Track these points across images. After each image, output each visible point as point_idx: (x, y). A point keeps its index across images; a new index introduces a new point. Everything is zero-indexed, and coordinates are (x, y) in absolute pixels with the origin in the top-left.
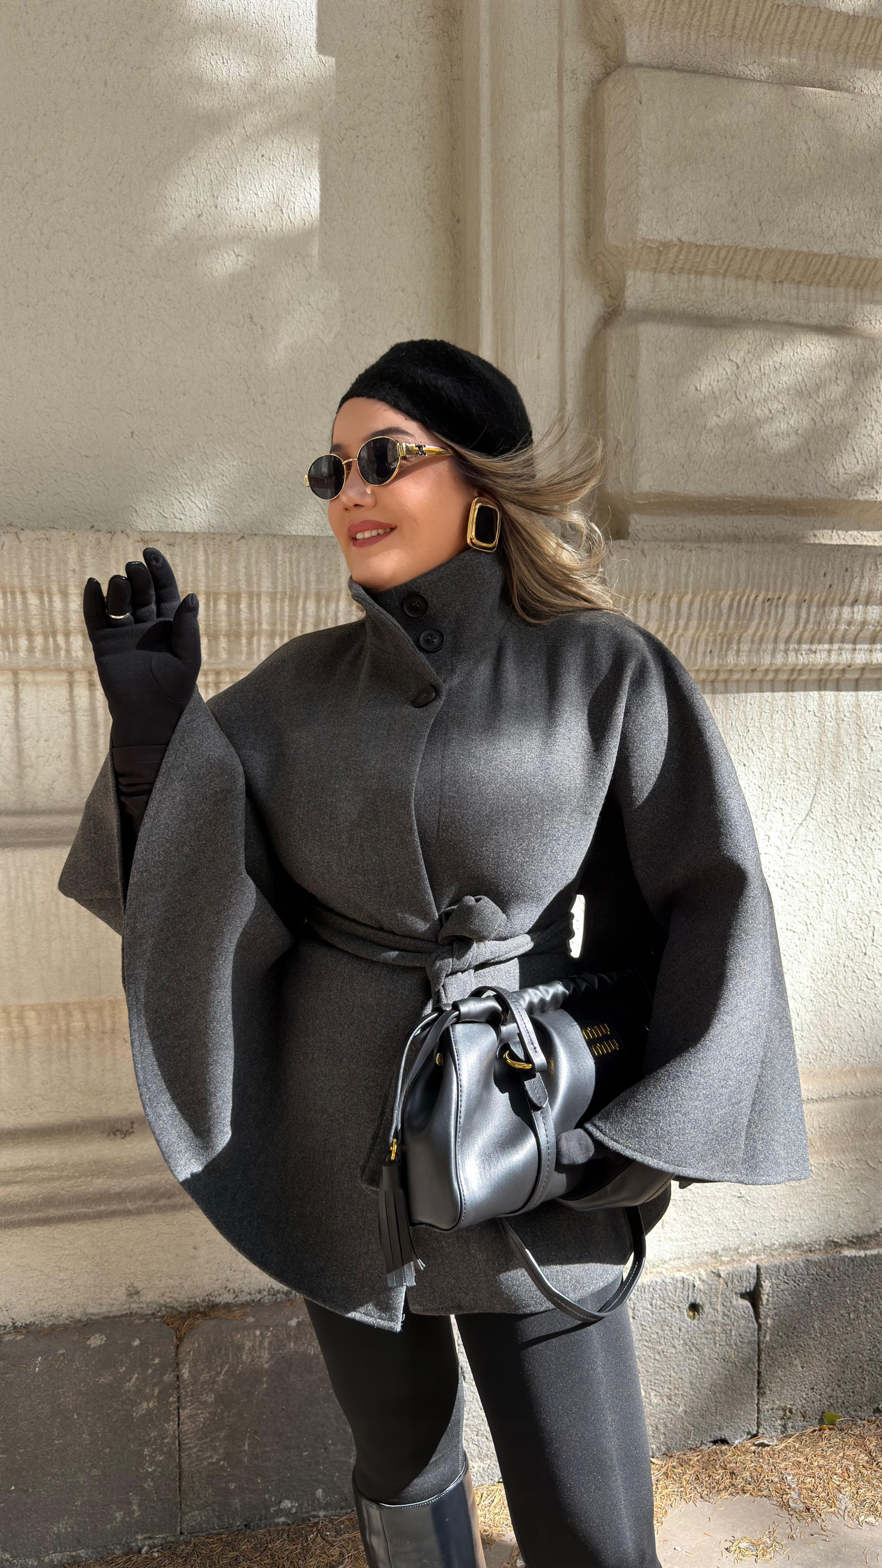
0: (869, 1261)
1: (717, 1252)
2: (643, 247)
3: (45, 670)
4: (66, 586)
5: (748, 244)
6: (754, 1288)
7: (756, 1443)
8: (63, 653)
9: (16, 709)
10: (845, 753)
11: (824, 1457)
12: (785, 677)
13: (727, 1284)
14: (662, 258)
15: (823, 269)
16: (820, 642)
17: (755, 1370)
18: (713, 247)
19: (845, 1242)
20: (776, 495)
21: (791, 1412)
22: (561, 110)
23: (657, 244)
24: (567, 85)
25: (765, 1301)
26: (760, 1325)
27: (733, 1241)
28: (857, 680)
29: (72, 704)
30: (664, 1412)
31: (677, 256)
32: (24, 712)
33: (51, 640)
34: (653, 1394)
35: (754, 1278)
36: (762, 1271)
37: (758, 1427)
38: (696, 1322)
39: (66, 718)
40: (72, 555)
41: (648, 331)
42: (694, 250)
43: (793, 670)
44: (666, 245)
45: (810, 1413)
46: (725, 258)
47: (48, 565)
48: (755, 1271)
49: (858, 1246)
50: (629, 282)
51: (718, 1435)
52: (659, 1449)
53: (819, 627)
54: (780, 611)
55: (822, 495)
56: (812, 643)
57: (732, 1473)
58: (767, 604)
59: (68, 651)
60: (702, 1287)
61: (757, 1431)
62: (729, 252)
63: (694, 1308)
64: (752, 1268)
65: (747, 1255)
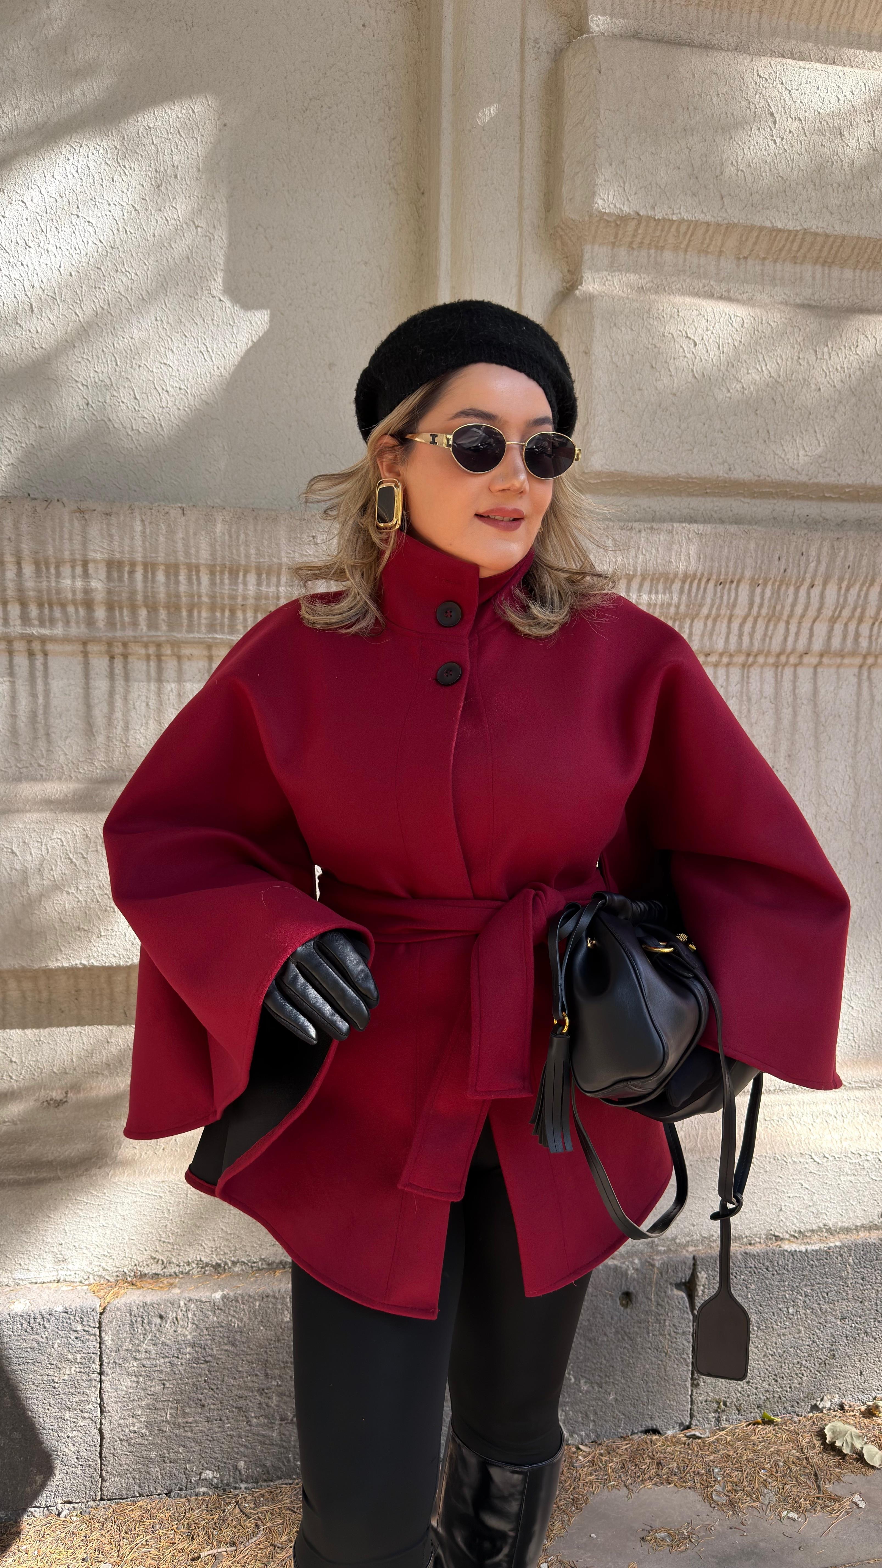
0: (810, 1256)
2: (600, 220)
5: (709, 218)
6: (689, 1280)
7: (688, 1434)
11: (754, 1451)
12: (740, 662)
13: (661, 1273)
14: (620, 232)
15: (788, 245)
16: (776, 627)
17: (689, 1361)
18: (672, 222)
19: (787, 1236)
20: (732, 476)
21: (725, 1404)
22: (523, 80)
23: (614, 217)
24: (530, 54)
25: (700, 1293)
26: (695, 1317)
28: (816, 666)
30: (595, 1399)
31: (636, 230)
34: (582, 1382)
35: (690, 1268)
36: (698, 1262)
37: (691, 1418)
38: (629, 1310)
40: (8, 523)
42: (653, 224)
43: (748, 655)
44: (624, 219)
45: (744, 1406)
46: (685, 233)
48: (692, 1262)
49: (799, 1241)
50: (587, 256)
51: (649, 1424)
52: (588, 1435)
53: (774, 612)
54: (733, 595)
55: (782, 478)
56: (767, 627)
57: (659, 1464)
58: (719, 588)
60: (635, 1276)
61: (690, 1423)
62: (689, 226)
63: (627, 1297)
64: (688, 1258)
65: (684, 1246)
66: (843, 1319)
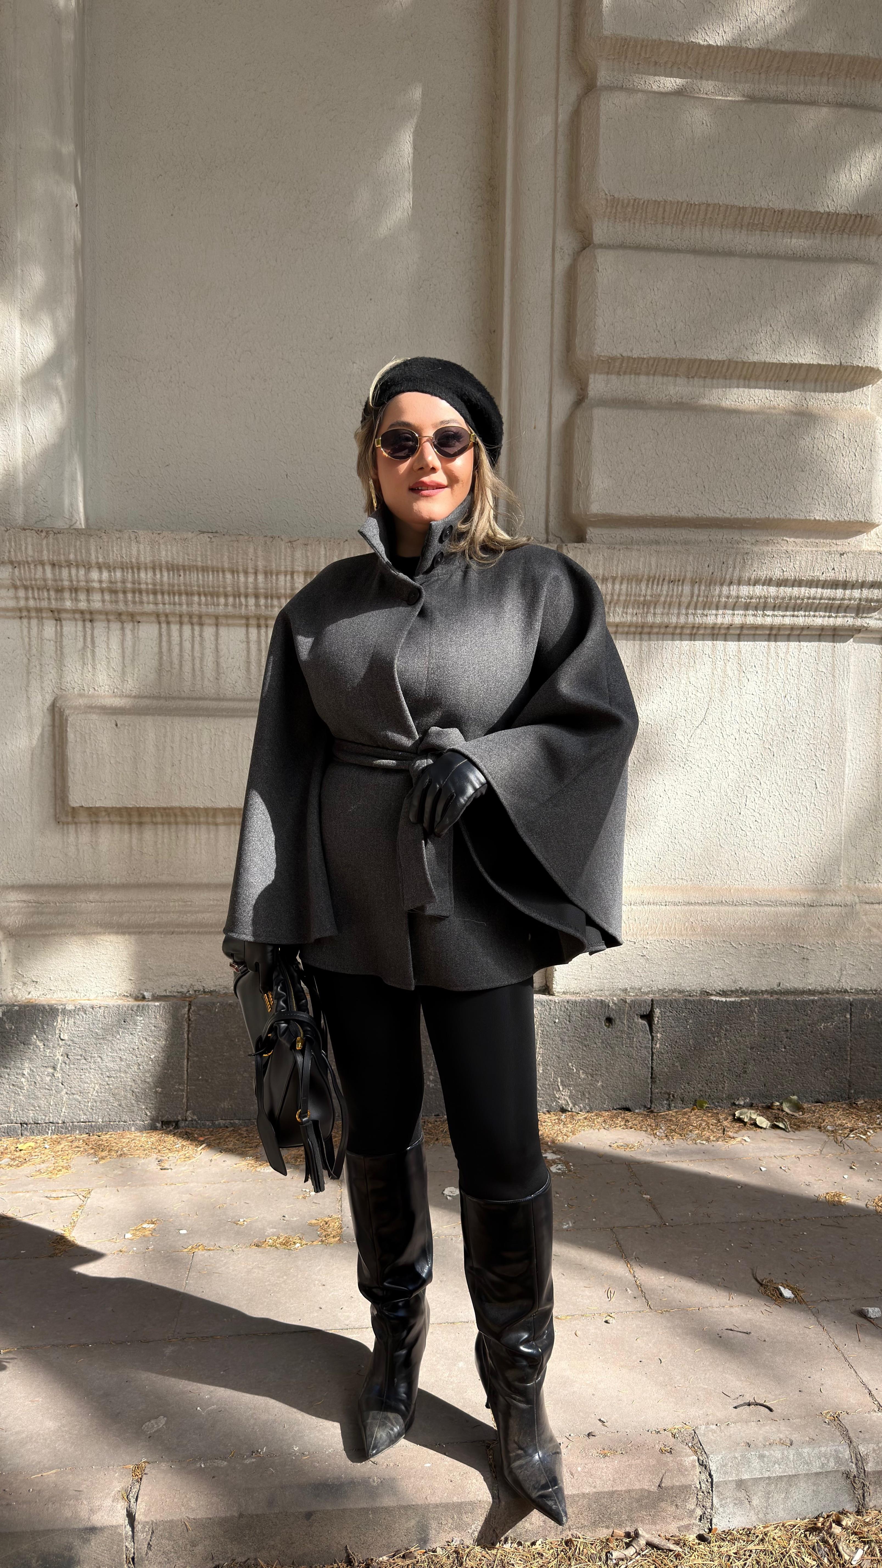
0: (728, 1004)
1: (626, 990)
2: (599, 360)
3: (233, 617)
4: (247, 568)
5: (667, 356)
6: (649, 1013)
7: (649, 1113)
8: (243, 607)
9: (217, 640)
10: (730, 682)
11: (689, 1119)
12: (688, 632)
13: (631, 1007)
14: (612, 366)
15: (719, 369)
16: (709, 609)
17: (650, 1065)
18: (644, 359)
19: (715, 993)
20: (681, 515)
21: (673, 1096)
22: (553, 271)
23: (608, 358)
24: (558, 256)
25: (656, 1022)
26: (653, 1037)
27: (637, 984)
28: (739, 635)
29: (248, 637)
31: (621, 364)
32: (221, 641)
33: (237, 599)
34: (581, 1072)
35: (649, 1006)
36: (655, 1003)
37: (651, 1103)
38: (610, 1029)
39: (244, 645)
40: (251, 550)
41: (598, 413)
42: (631, 361)
43: (693, 627)
44: (614, 359)
45: (686, 1098)
46: (652, 365)
47: (237, 556)
48: (651, 1004)
49: (722, 996)
50: (591, 381)
51: (624, 1104)
52: (585, 1107)
53: (707, 599)
54: (680, 588)
55: (713, 515)
56: (704, 609)
58: (672, 584)
59: (246, 606)
60: (614, 1007)
61: (651, 1106)
62: (654, 361)
63: (609, 1020)
64: (649, 1000)
65: (648, 993)
66: (752, 1048)
